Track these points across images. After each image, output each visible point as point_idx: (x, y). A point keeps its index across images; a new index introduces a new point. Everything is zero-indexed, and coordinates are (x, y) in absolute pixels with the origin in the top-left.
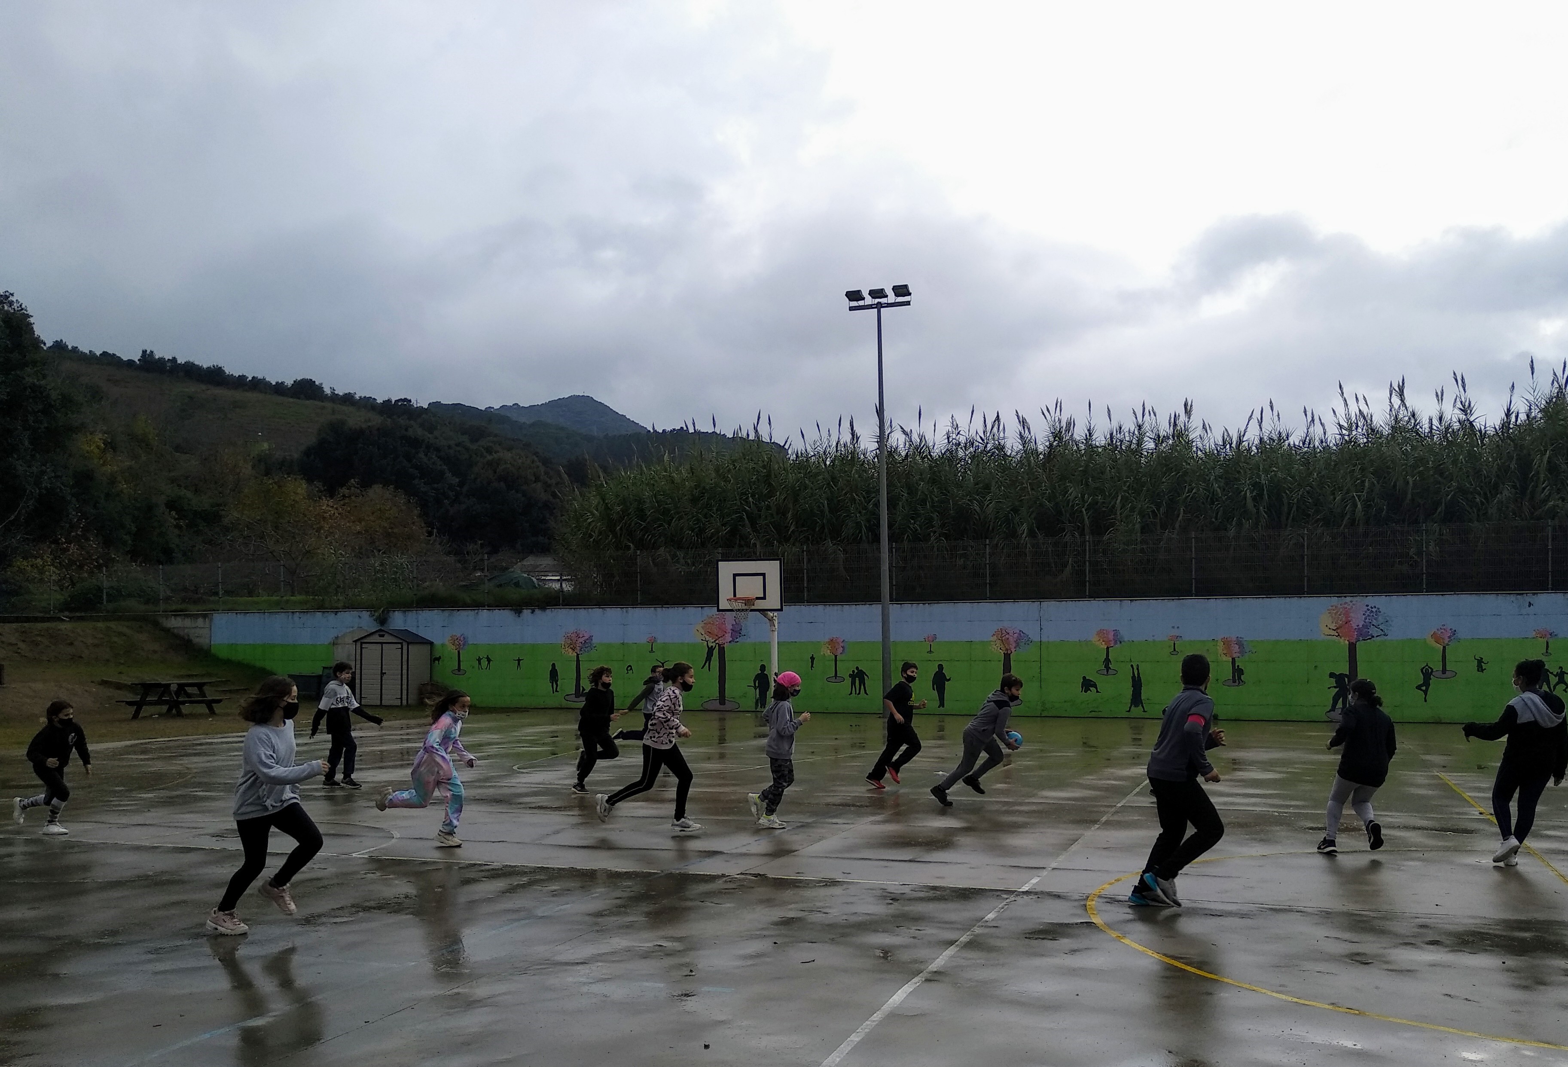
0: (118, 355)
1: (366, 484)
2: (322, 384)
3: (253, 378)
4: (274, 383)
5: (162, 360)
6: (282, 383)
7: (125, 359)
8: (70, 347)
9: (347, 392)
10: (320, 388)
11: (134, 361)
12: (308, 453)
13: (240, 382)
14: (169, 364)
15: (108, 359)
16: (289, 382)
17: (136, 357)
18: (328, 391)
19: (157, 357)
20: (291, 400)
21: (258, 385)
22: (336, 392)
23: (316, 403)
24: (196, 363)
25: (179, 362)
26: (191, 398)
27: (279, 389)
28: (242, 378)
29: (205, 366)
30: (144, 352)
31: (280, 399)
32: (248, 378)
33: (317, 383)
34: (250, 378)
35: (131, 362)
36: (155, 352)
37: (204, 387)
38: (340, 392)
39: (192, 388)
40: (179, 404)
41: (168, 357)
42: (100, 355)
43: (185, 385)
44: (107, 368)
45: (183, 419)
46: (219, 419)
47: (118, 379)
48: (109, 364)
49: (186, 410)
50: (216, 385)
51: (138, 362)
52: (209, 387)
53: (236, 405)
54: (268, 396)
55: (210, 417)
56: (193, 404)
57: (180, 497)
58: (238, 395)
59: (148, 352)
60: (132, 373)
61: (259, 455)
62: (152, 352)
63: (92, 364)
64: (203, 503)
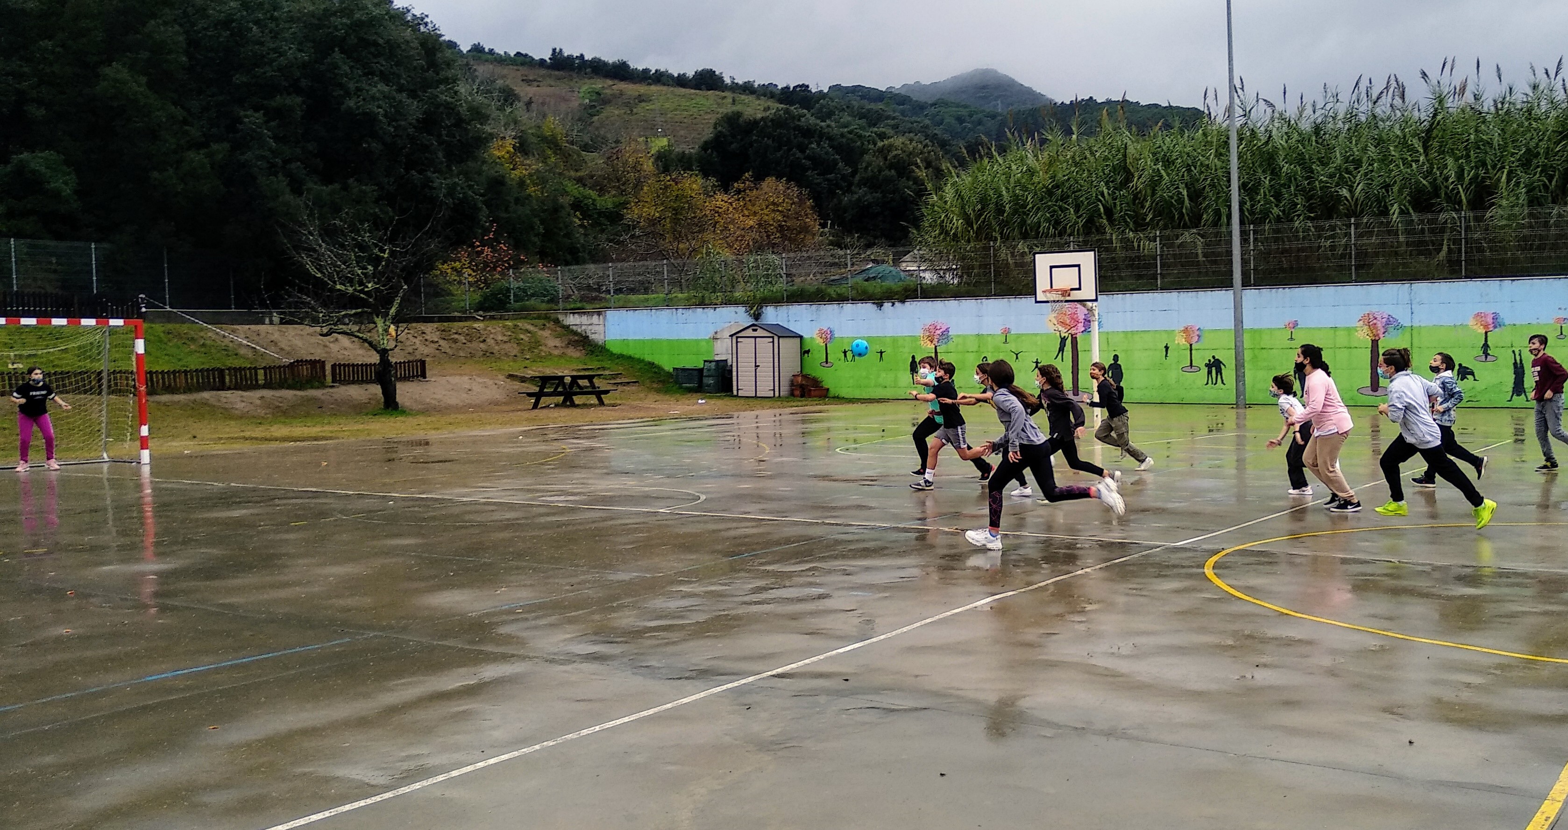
0: (530, 54)
1: (759, 178)
2: (721, 73)
3: (656, 71)
4: (676, 75)
5: (570, 57)
6: (684, 75)
7: (537, 58)
8: (487, 50)
9: (746, 80)
10: (720, 79)
11: (545, 60)
12: (705, 146)
13: (645, 77)
14: (577, 61)
15: (522, 60)
16: (690, 74)
17: (547, 56)
18: (728, 80)
19: (566, 55)
20: (693, 91)
21: (660, 78)
22: (736, 81)
23: (717, 93)
24: (603, 59)
25: (586, 58)
26: (598, 94)
27: (681, 81)
28: (646, 71)
29: (611, 62)
30: (554, 50)
31: (683, 91)
32: (651, 71)
33: (717, 73)
34: (653, 71)
35: (542, 61)
36: (564, 50)
37: (610, 82)
38: (740, 81)
39: (599, 84)
40: (587, 101)
41: (576, 54)
42: (515, 55)
43: (592, 81)
44: (521, 68)
45: (592, 115)
46: (625, 113)
47: (531, 78)
48: (523, 64)
49: (594, 106)
50: (622, 80)
51: (549, 61)
52: (616, 81)
53: (641, 99)
54: (672, 89)
55: (617, 112)
56: (600, 101)
57: (585, 197)
58: (642, 89)
59: (558, 50)
60: (543, 72)
61: (659, 151)
62: (561, 50)
63: (508, 65)
64: (607, 202)
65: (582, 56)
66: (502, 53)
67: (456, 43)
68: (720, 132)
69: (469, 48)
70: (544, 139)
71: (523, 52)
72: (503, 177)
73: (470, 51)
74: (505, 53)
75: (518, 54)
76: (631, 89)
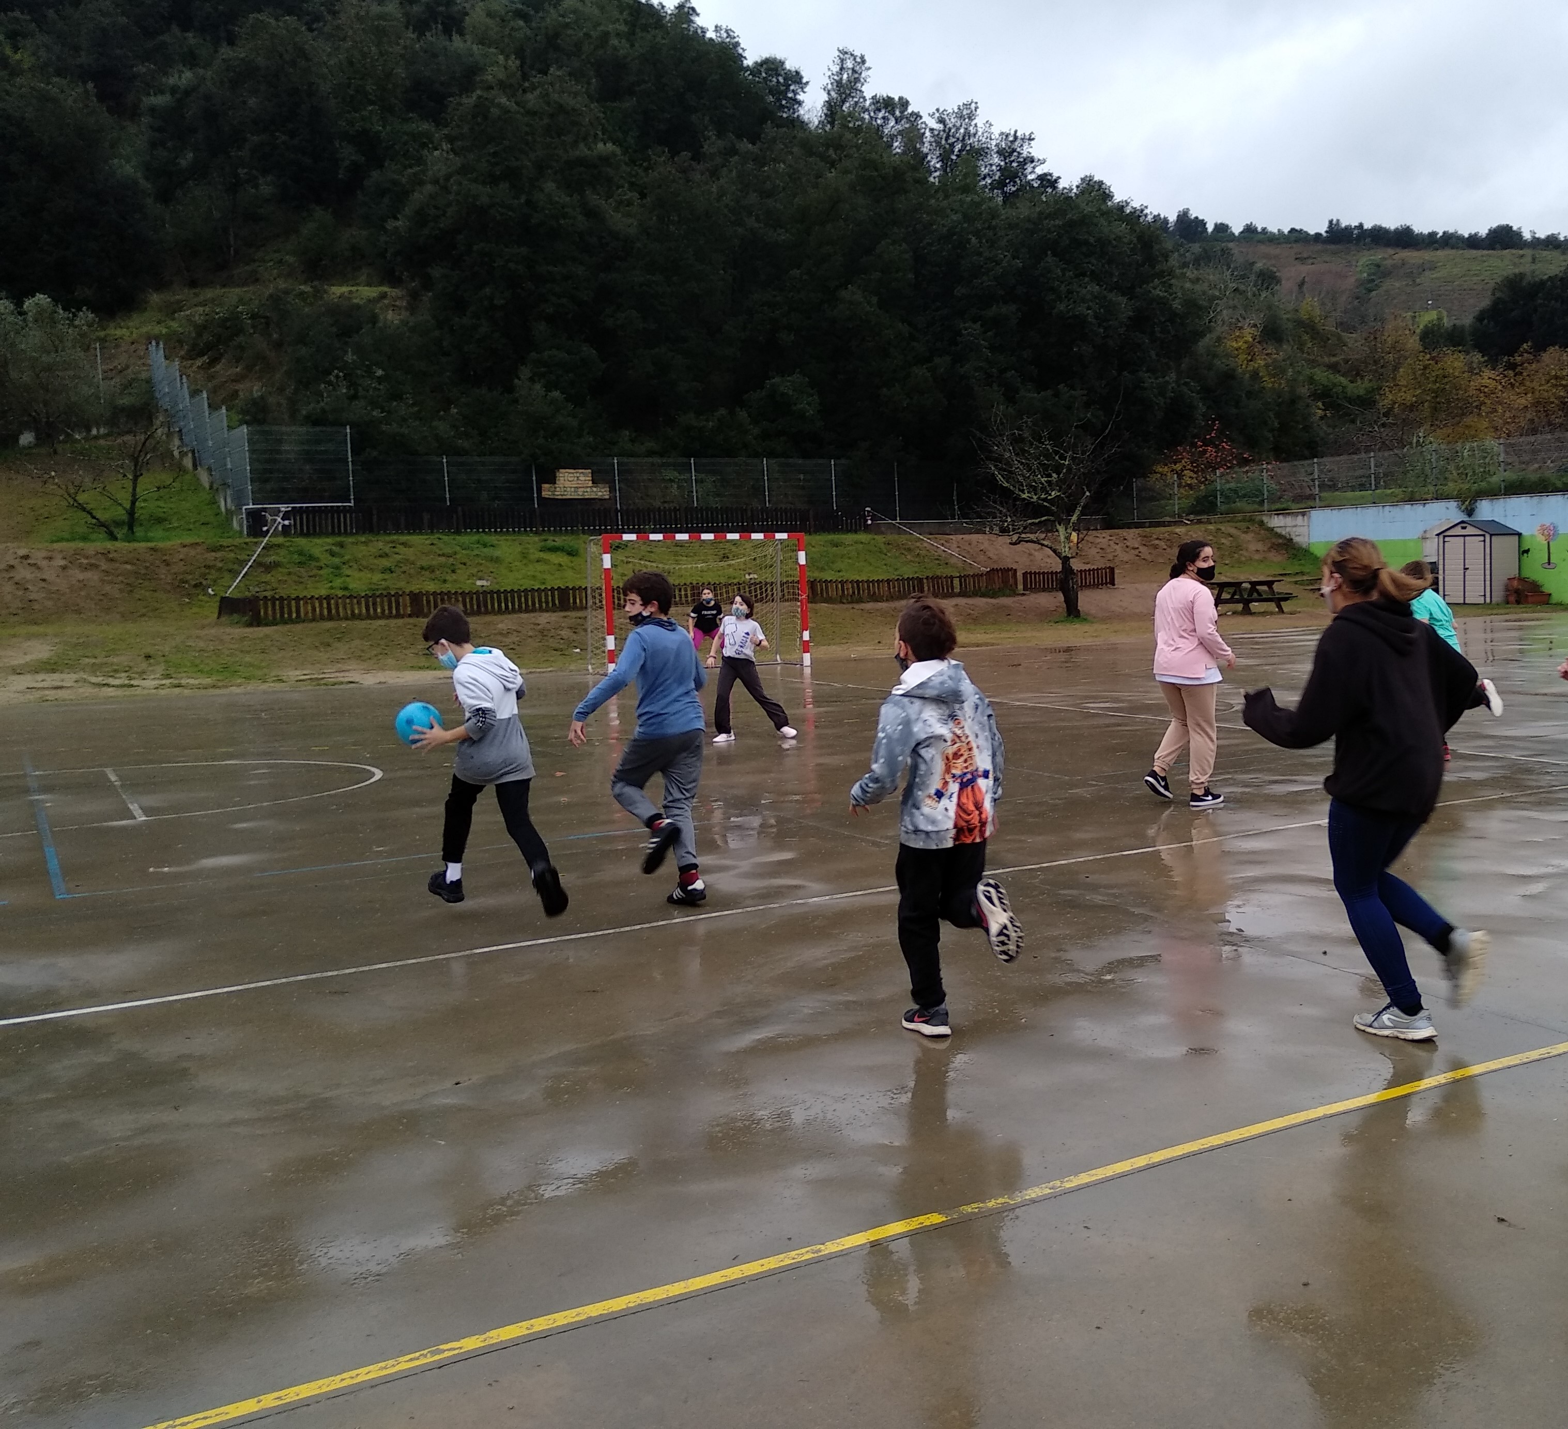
0: (1305, 229)
1: (1540, 348)
2: (1520, 228)
3: (1444, 233)
4: (1466, 236)
5: (1348, 229)
6: (1476, 234)
7: (1312, 232)
8: (1259, 229)
9: (1549, 233)
10: (1519, 234)
11: (1321, 234)
12: (1480, 318)
13: (1432, 241)
14: (1356, 232)
15: (1297, 236)
16: (1483, 232)
17: (1322, 229)
18: (1527, 236)
19: (1343, 226)
20: (1486, 252)
21: (1449, 241)
22: (1537, 236)
23: (1514, 251)
24: (1384, 226)
25: (1365, 227)
26: (1378, 266)
27: (1473, 242)
28: (1433, 235)
29: (1393, 228)
30: (1331, 222)
31: (1474, 253)
32: (1437, 234)
33: (1515, 228)
34: (1441, 234)
35: (1318, 235)
36: (1341, 221)
37: (1390, 251)
38: (1542, 235)
39: (1379, 255)
40: (1365, 275)
41: (1354, 223)
42: (1289, 232)
43: (1372, 252)
44: (1294, 245)
45: (1370, 291)
46: (1407, 285)
47: (1305, 255)
48: (1296, 241)
49: (1373, 280)
50: (1404, 248)
51: (1325, 235)
52: (1398, 250)
53: (1423, 268)
54: (1461, 252)
55: (1397, 285)
56: (1380, 272)
57: (1335, 385)
58: (1427, 255)
59: (1334, 222)
60: (1319, 247)
61: (1426, 326)
62: (1338, 221)
63: (1279, 244)
64: (1360, 388)
65: (1361, 225)
66: (1276, 231)
67: (1227, 226)
68: (1498, 298)
69: (1241, 229)
70: (1300, 323)
71: (1298, 228)
72: (1234, 370)
73: (1242, 233)
74: (1279, 230)
75: (1293, 230)
76: (1412, 256)
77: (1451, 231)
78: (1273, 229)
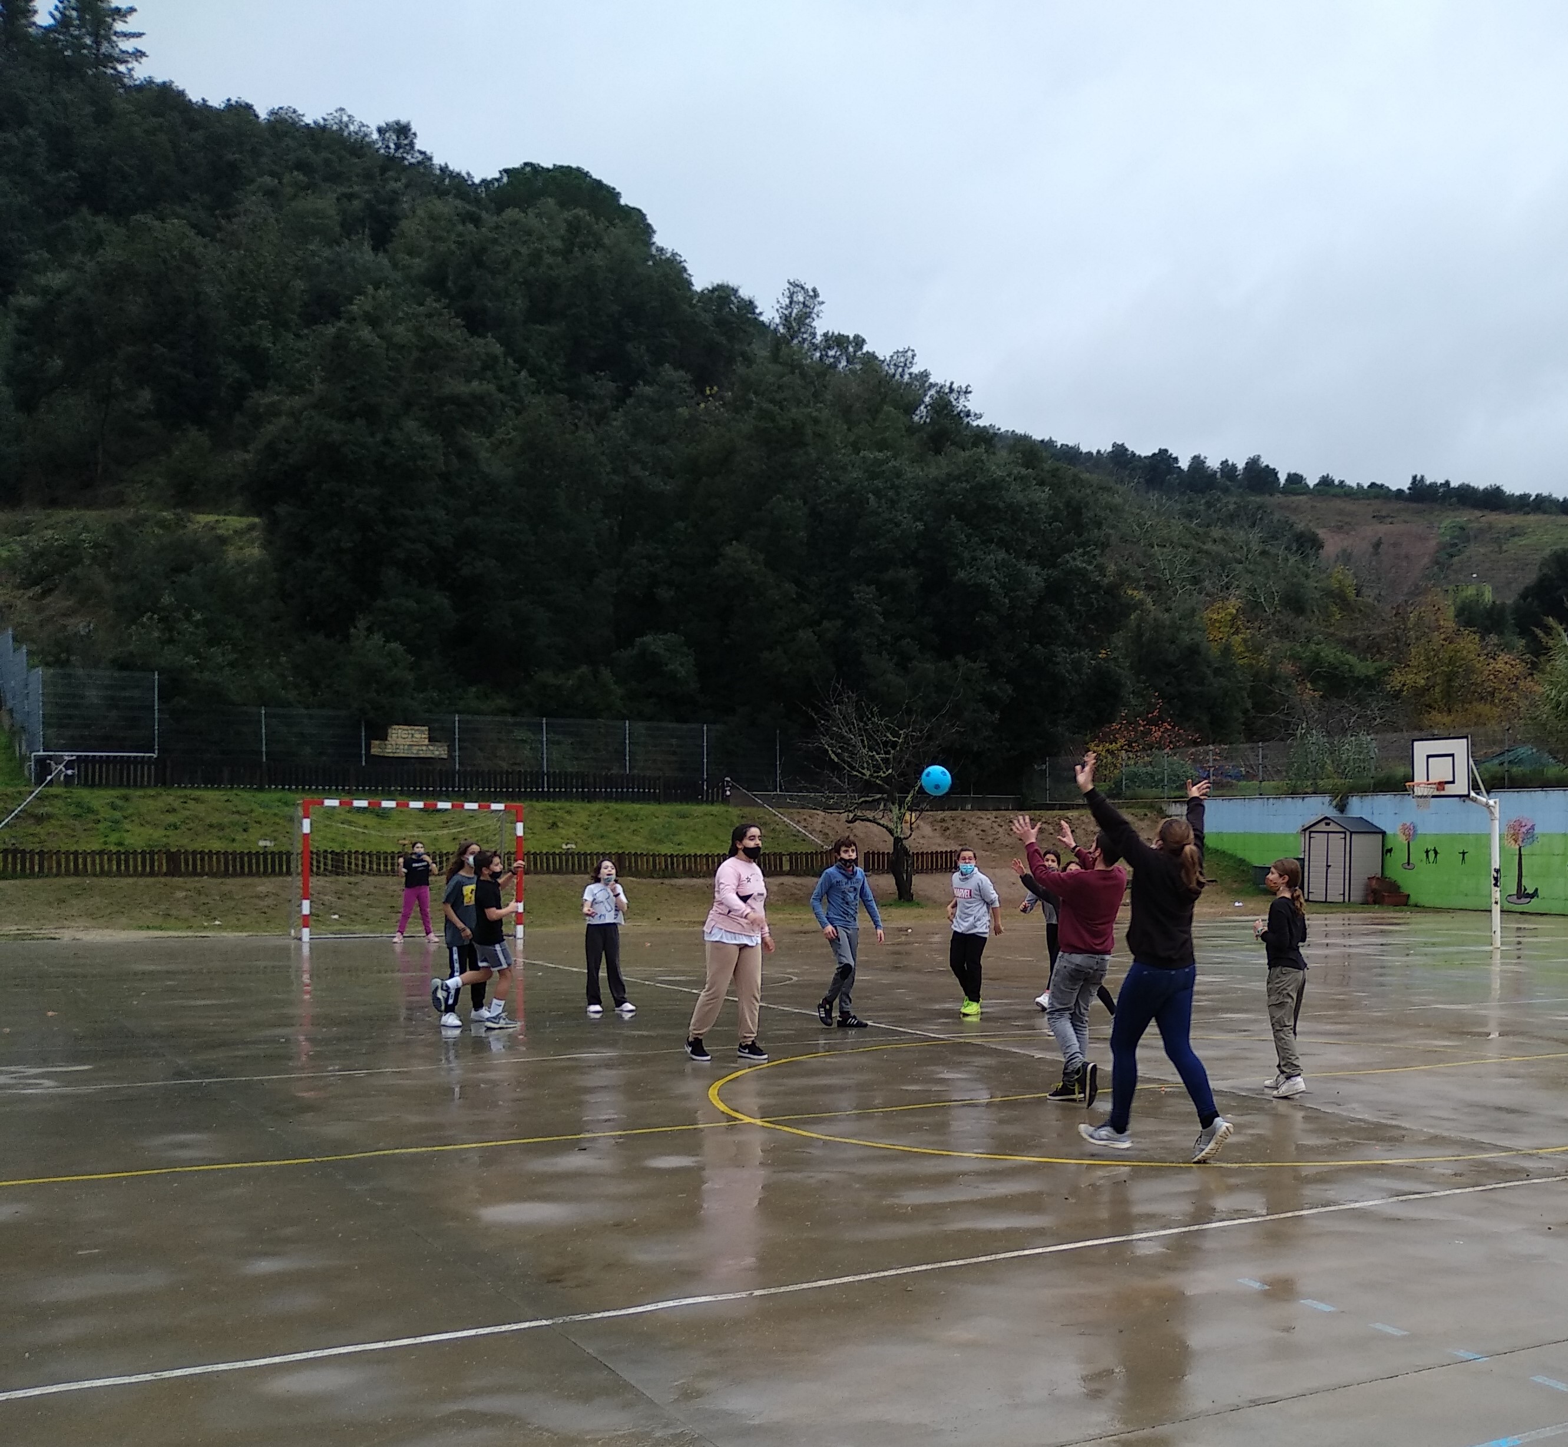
0: (1386, 485)
3: (1537, 496)
4: (1561, 500)
5: (1433, 486)
7: (1394, 488)
8: (1336, 482)
11: (1403, 491)
13: (1525, 504)
14: (1441, 490)
15: (1377, 491)
17: (1405, 485)
19: (1428, 482)
21: (1542, 504)
24: (1472, 484)
25: (1452, 485)
26: (1462, 529)
28: (1524, 497)
29: (1482, 488)
30: (1415, 478)
32: (1530, 496)
34: (1534, 497)
35: (1400, 491)
36: (1426, 477)
37: (1478, 513)
39: (1465, 517)
40: (1448, 538)
41: (1440, 481)
42: (1369, 487)
43: (1457, 513)
44: (1373, 502)
45: (1452, 556)
46: (1492, 552)
47: (1384, 513)
48: (1376, 497)
49: (1456, 545)
50: (1492, 510)
51: (1407, 491)
52: (1486, 512)
53: (1514, 532)
54: (1554, 517)
55: (1482, 550)
56: (1463, 536)
58: (1516, 520)
59: (1418, 478)
60: (1400, 505)
62: (1422, 477)
63: (1358, 499)
65: (1447, 483)
66: (1354, 485)
67: (1302, 477)
68: (1545, 575)
69: (1317, 481)
70: (1329, 593)
71: (1379, 482)
73: (1317, 485)
74: (1358, 484)
75: (1373, 485)
76: (1502, 520)
77: (1545, 493)
78: (1352, 482)
